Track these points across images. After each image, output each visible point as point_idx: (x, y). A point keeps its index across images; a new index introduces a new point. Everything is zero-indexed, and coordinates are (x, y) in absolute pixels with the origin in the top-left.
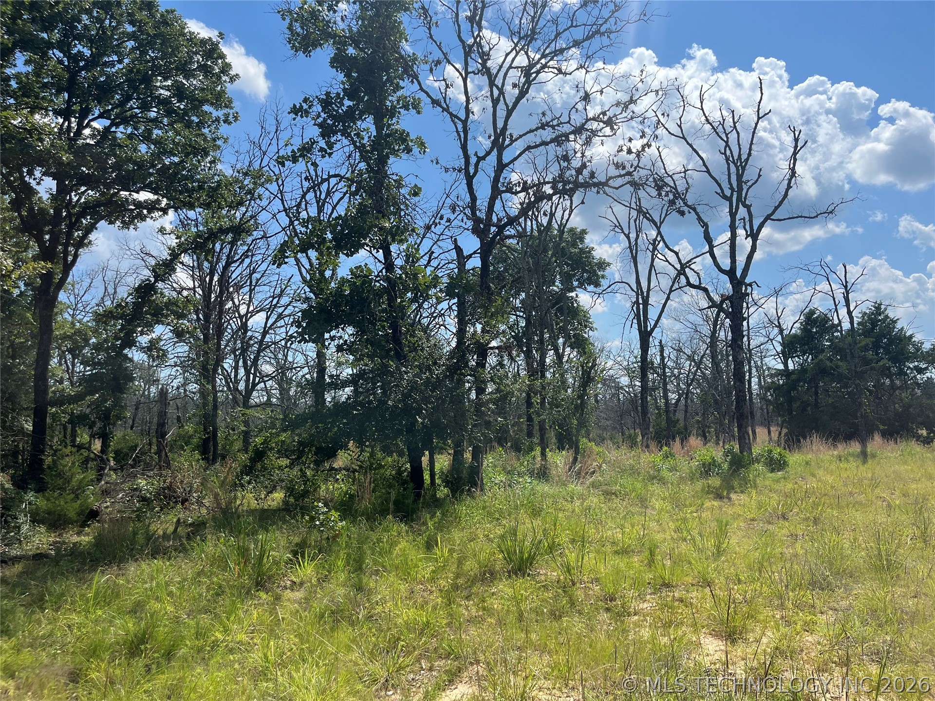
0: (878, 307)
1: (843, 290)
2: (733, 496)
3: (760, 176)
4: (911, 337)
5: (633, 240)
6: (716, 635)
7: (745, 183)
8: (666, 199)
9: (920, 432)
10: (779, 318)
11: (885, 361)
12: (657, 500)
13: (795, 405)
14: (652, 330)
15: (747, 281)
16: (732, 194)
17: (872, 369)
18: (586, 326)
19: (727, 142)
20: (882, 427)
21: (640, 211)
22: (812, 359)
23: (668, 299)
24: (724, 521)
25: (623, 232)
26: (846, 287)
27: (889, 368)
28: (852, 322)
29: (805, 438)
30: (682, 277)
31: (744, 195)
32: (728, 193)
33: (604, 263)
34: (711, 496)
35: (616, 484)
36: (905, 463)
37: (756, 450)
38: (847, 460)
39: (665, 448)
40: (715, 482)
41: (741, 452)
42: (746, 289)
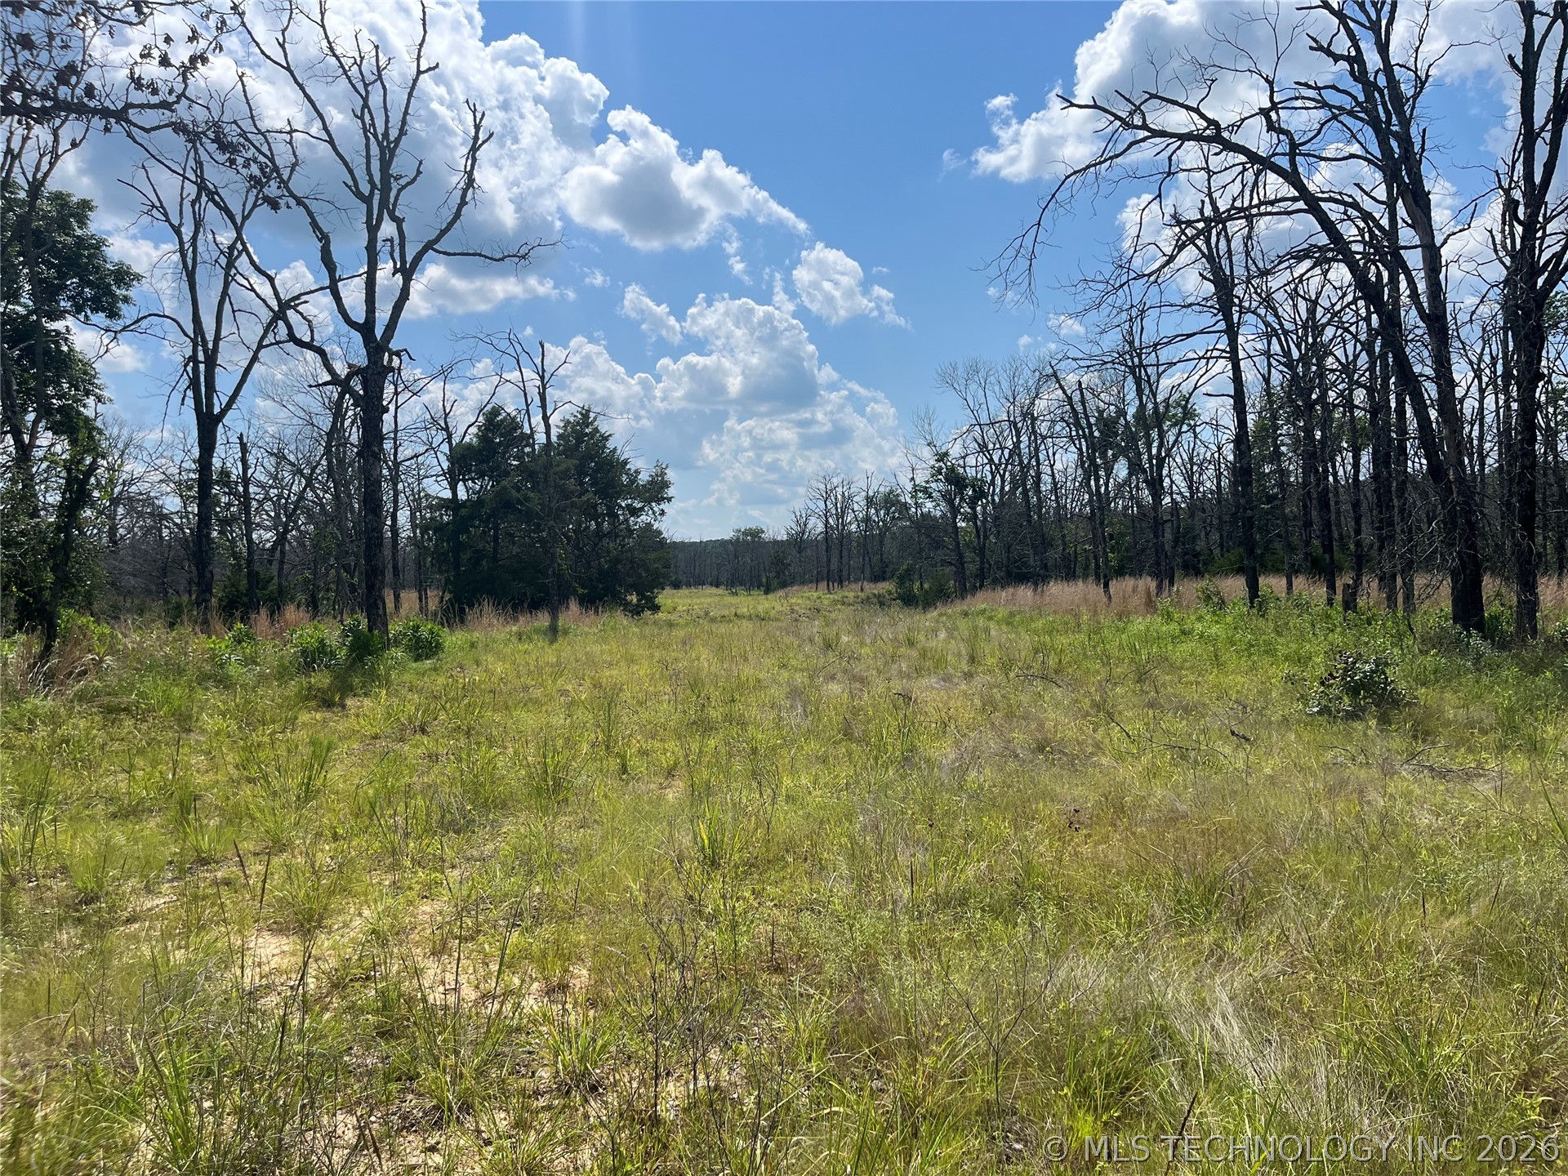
0: (585, 414)
1: (539, 383)
2: (349, 702)
3: (419, 172)
4: (626, 462)
5: (186, 238)
6: (279, 930)
7: (396, 179)
8: (244, 171)
9: (629, 598)
10: (446, 415)
11: (591, 495)
12: (212, 716)
13: (465, 556)
14: (224, 412)
15: (394, 345)
16: (372, 193)
17: (573, 505)
18: (87, 393)
19: (365, 100)
20: (580, 591)
21: (202, 186)
22: (493, 486)
23: (254, 359)
24: (326, 743)
25: (168, 220)
26: (542, 378)
27: (595, 506)
28: (548, 433)
29: (471, 606)
30: (281, 323)
31: (392, 200)
32: (365, 189)
33: (128, 273)
34: (313, 703)
35: (131, 692)
36: (605, 640)
37: (394, 628)
38: (531, 640)
39: (240, 625)
40: (321, 679)
41: (370, 629)
42: (390, 360)
